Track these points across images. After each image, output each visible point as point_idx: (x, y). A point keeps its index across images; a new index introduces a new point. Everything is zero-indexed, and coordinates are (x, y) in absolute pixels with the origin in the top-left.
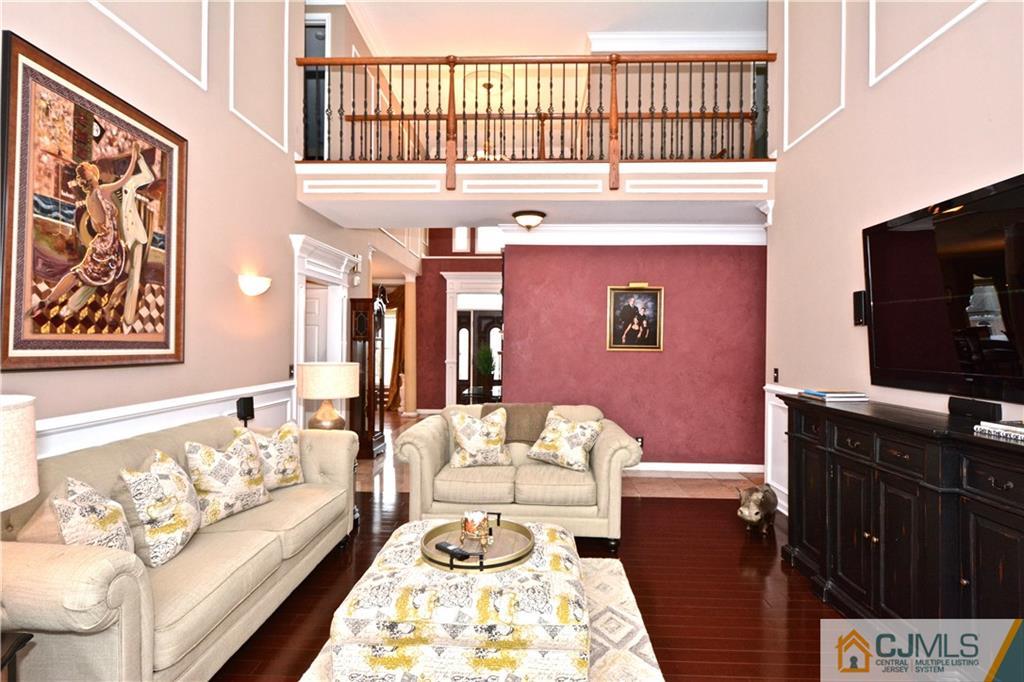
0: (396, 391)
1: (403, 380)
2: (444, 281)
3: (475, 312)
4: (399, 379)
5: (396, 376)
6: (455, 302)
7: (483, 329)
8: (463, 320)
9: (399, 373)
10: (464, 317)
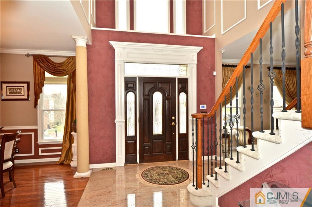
0: (68, 146)
1: (75, 138)
2: (113, 50)
3: (140, 78)
4: (71, 136)
5: (68, 135)
6: (123, 69)
7: (146, 93)
8: (130, 85)
9: (71, 132)
10: (131, 82)
